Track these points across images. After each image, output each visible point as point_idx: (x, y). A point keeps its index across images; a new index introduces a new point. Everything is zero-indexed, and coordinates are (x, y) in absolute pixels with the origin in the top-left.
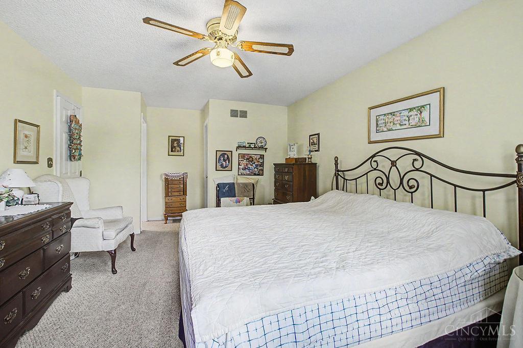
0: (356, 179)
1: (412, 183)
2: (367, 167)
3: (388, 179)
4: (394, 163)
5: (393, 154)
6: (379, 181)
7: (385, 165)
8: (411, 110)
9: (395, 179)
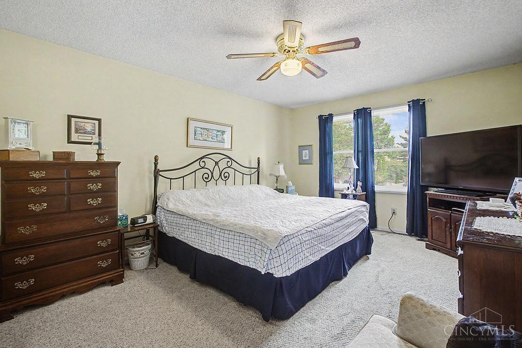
0: (183, 177)
1: (226, 175)
2: (196, 166)
3: (212, 174)
4: (217, 163)
5: (217, 158)
6: (206, 176)
7: (210, 164)
8: (219, 131)
9: (216, 174)
